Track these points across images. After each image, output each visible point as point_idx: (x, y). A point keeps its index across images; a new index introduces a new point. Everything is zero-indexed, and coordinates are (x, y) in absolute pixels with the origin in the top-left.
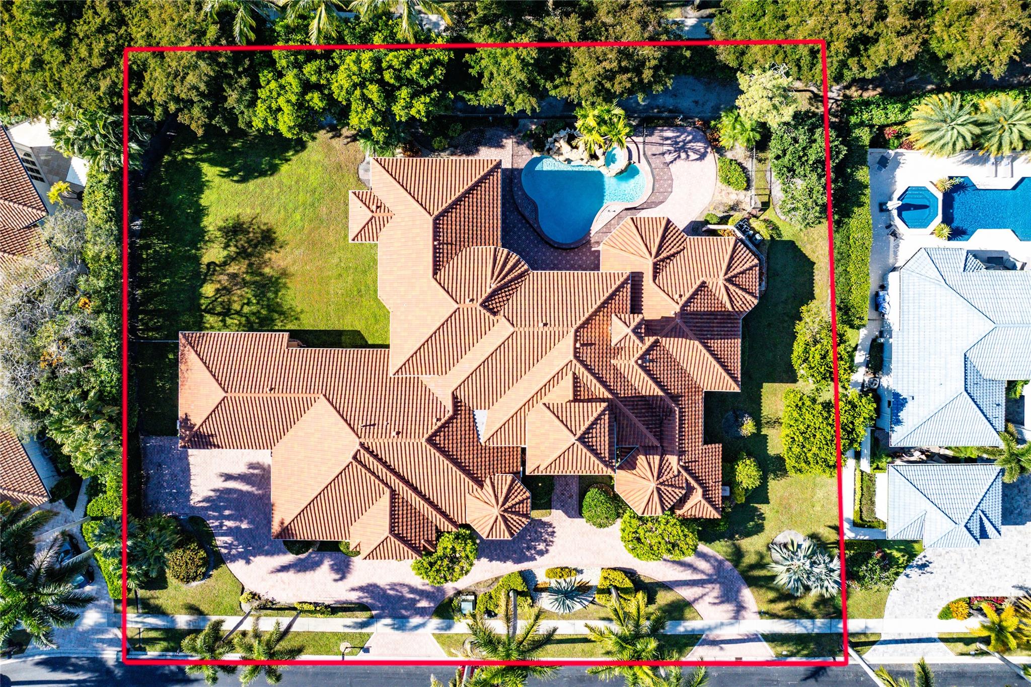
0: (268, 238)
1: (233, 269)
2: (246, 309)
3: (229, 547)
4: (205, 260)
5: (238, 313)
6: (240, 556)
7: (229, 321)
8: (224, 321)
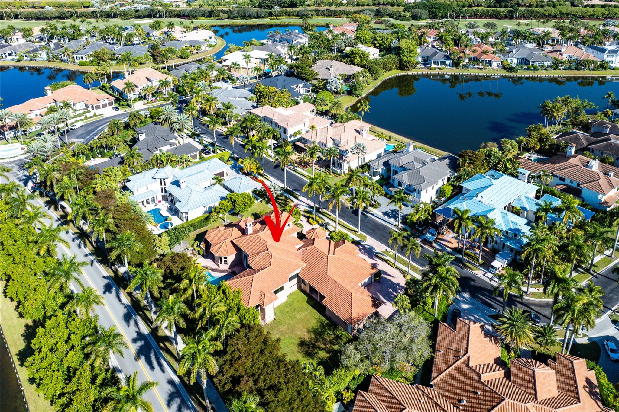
0: (302, 344)
1: (323, 346)
2: (331, 333)
3: (401, 290)
4: (328, 355)
5: (334, 334)
6: (400, 286)
7: (340, 335)
8: (341, 336)
